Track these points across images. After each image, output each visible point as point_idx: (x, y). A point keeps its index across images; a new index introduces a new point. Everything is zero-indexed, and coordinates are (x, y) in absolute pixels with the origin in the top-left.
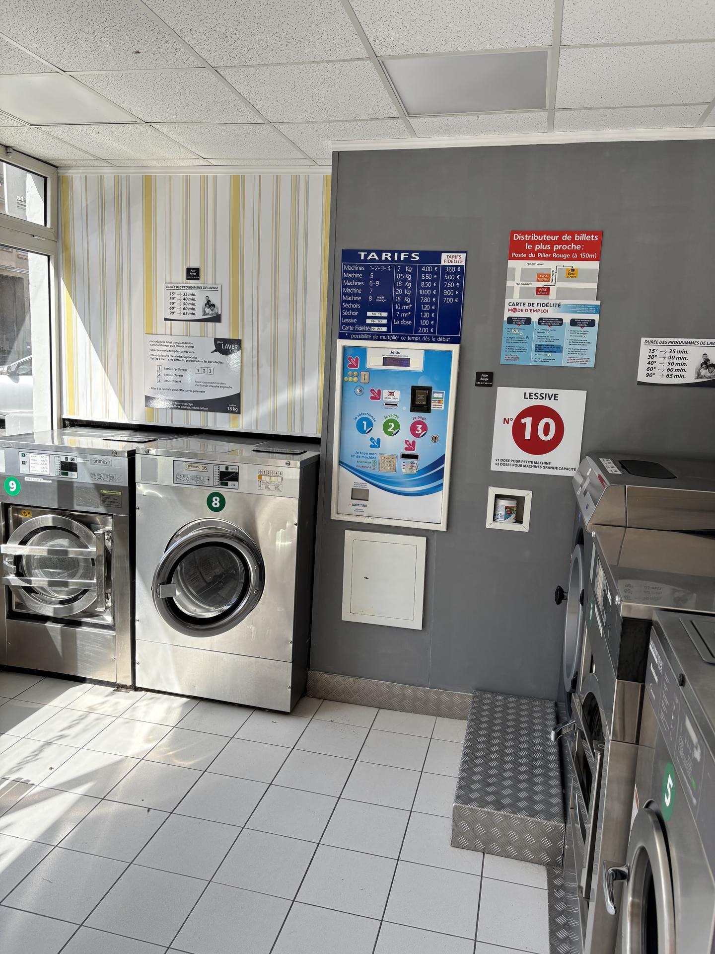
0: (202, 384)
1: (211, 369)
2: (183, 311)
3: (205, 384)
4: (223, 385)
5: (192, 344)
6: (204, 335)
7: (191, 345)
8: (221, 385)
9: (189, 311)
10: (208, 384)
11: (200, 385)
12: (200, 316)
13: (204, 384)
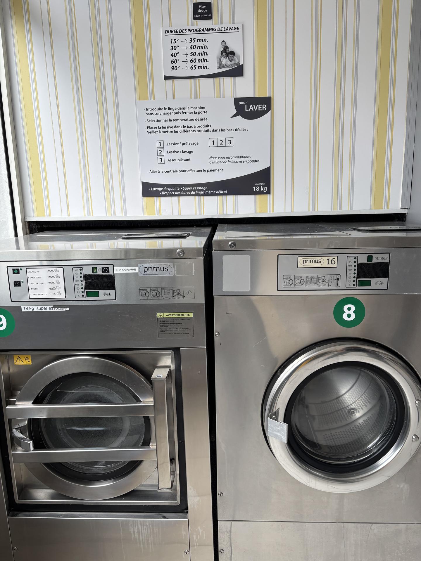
0: (220, 160)
1: (230, 139)
2: (190, 65)
3: (223, 160)
4: (247, 159)
5: (204, 108)
6: (220, 94)
7: (202, 110)
8: (245, 159)
9: (198, 64)
10: (227, 160)
11: (217, 162)
12: (214, 69)
13: (221, 160)
